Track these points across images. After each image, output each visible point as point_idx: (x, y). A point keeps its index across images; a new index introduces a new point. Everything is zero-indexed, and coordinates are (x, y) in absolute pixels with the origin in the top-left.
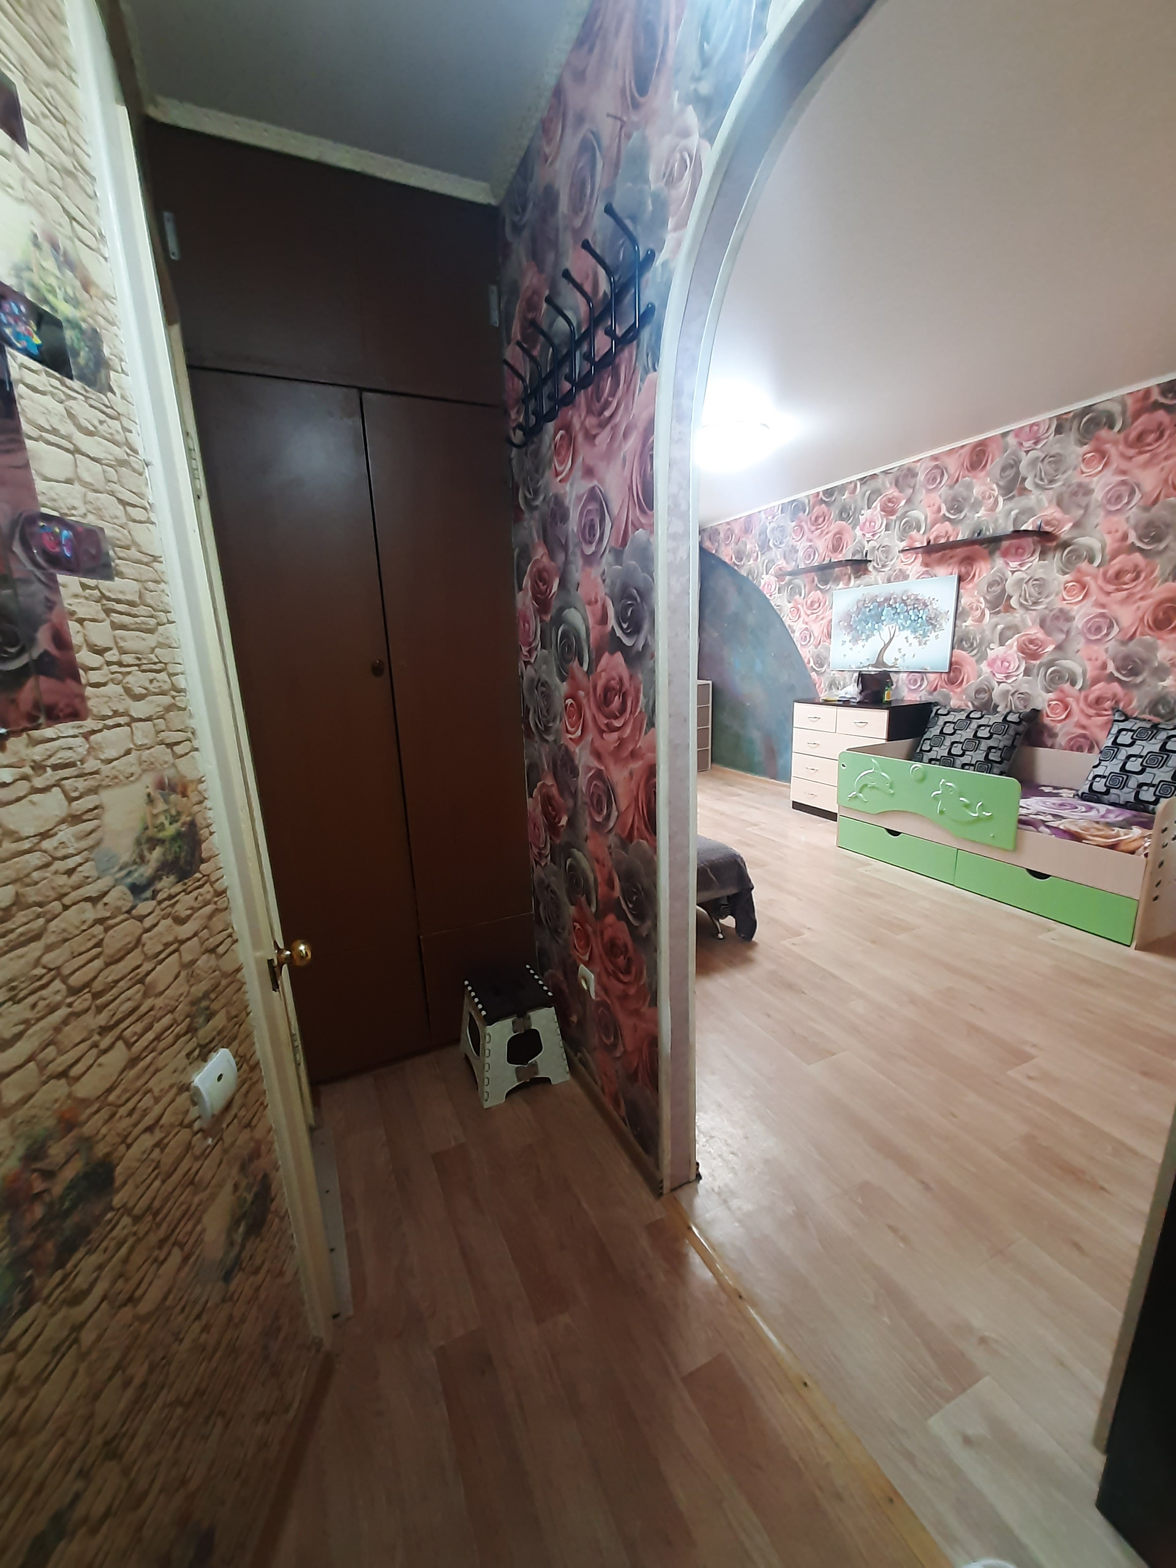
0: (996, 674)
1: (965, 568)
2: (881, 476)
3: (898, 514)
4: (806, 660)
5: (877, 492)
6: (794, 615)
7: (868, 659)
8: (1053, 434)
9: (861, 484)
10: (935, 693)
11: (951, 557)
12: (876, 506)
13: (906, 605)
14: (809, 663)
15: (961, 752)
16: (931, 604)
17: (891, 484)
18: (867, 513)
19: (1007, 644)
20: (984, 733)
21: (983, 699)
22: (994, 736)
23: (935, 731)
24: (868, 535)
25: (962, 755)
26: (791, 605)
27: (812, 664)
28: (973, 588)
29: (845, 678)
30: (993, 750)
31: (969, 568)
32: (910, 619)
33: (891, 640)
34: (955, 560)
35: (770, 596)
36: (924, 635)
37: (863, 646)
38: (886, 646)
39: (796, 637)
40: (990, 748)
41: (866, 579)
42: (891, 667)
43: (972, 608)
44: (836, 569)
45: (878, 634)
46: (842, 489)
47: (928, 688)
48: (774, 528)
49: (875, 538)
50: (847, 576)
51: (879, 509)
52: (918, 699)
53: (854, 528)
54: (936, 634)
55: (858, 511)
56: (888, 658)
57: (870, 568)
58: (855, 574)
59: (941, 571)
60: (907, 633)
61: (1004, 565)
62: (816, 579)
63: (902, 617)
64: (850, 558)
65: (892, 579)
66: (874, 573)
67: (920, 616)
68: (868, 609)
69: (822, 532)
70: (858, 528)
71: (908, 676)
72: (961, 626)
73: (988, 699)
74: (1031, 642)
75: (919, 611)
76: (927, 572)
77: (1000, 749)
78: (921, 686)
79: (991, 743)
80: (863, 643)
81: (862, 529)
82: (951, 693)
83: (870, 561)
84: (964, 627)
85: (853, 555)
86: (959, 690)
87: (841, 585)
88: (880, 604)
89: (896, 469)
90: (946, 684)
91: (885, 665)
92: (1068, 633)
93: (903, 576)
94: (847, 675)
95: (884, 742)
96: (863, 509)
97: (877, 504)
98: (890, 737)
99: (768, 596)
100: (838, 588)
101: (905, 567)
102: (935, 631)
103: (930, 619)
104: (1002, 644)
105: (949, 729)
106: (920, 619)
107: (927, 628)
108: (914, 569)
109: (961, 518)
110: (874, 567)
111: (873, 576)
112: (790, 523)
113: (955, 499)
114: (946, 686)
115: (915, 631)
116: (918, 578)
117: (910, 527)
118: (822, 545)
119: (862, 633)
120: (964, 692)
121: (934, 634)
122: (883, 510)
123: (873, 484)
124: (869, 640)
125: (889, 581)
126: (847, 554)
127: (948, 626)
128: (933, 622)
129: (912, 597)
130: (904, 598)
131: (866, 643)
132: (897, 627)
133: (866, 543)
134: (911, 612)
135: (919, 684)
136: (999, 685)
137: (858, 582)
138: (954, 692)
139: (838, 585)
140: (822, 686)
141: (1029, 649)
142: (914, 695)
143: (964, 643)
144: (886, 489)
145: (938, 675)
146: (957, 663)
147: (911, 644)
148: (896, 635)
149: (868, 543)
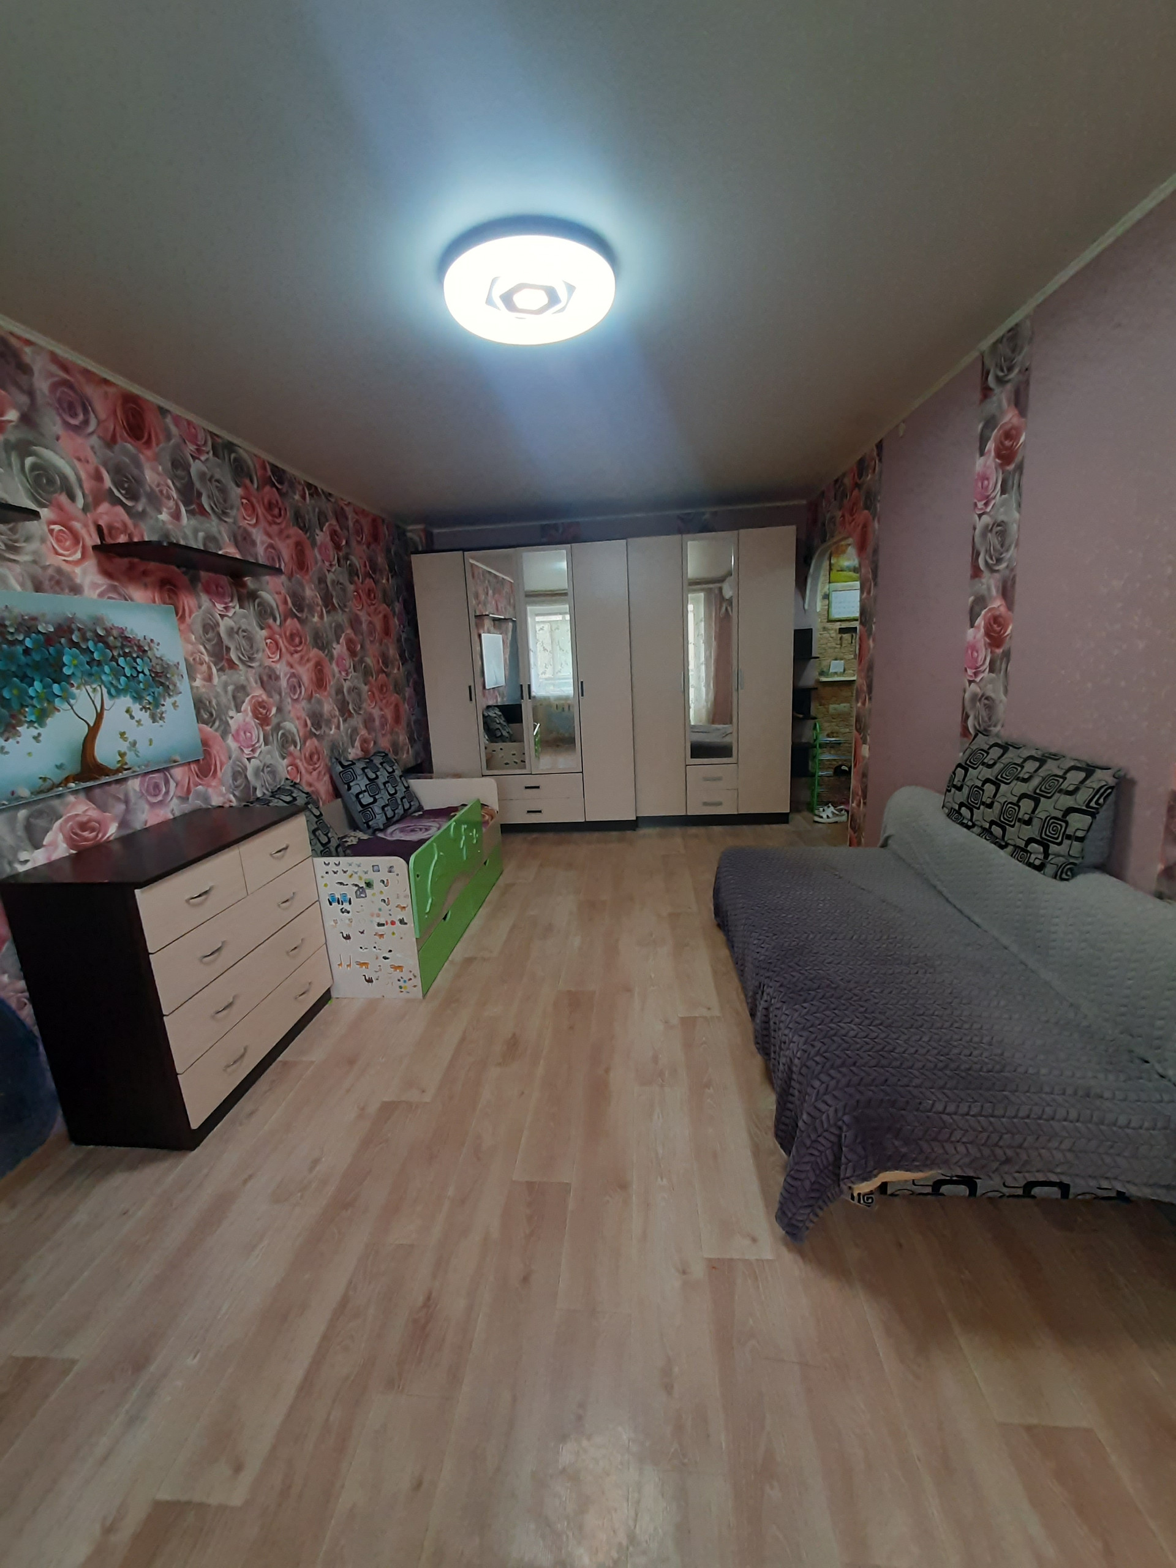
0: (244, 749)
1: (170, 597)
7: (59, 767)
10: (189, 798)
11: (145, 573)
13: (107, 646)
16: (150, 649)
19: (242, 710)
21: (241, 785)
28: (187, 630)
31: (174, 598)
32: (124, 674)
33: (99, 716)
36: (157, 704)
37: (37, 738)
42: (118, 771)
47: (177, 793)
54: (172, 700)
56: (107, 755)
59: (138, 593)
60: (126, 701)
61: (210, 602)
67: (139, 669)
71: (143, 781)
73: (245, 784)
74: (259, 704)
75: (134, 660)
76: (114, 589)
78: (167, 793)
90: (199, 778)
91: (101, 771)
92: (280, 693)
102: (170, 696)
103: (156, 673)
104: (238, 710)
106: (141, 675)
107: (157, 690)
108: (89, 576)
109: (140, 508)
114: (201, 782)
115: (138, 698)
116: (101, 596)
120: (221, 783)
127: (186, 686)
128: (162, 680)
129: (116, 633)
130: (100, 632)
131: (40, 730)
132: (105, 690)
136: (250, 762)
141: (261, 714)
142: (161, 812)
145: (186, 767)
146: (204, 743)
147: (139, 722)
148: (106, 707)
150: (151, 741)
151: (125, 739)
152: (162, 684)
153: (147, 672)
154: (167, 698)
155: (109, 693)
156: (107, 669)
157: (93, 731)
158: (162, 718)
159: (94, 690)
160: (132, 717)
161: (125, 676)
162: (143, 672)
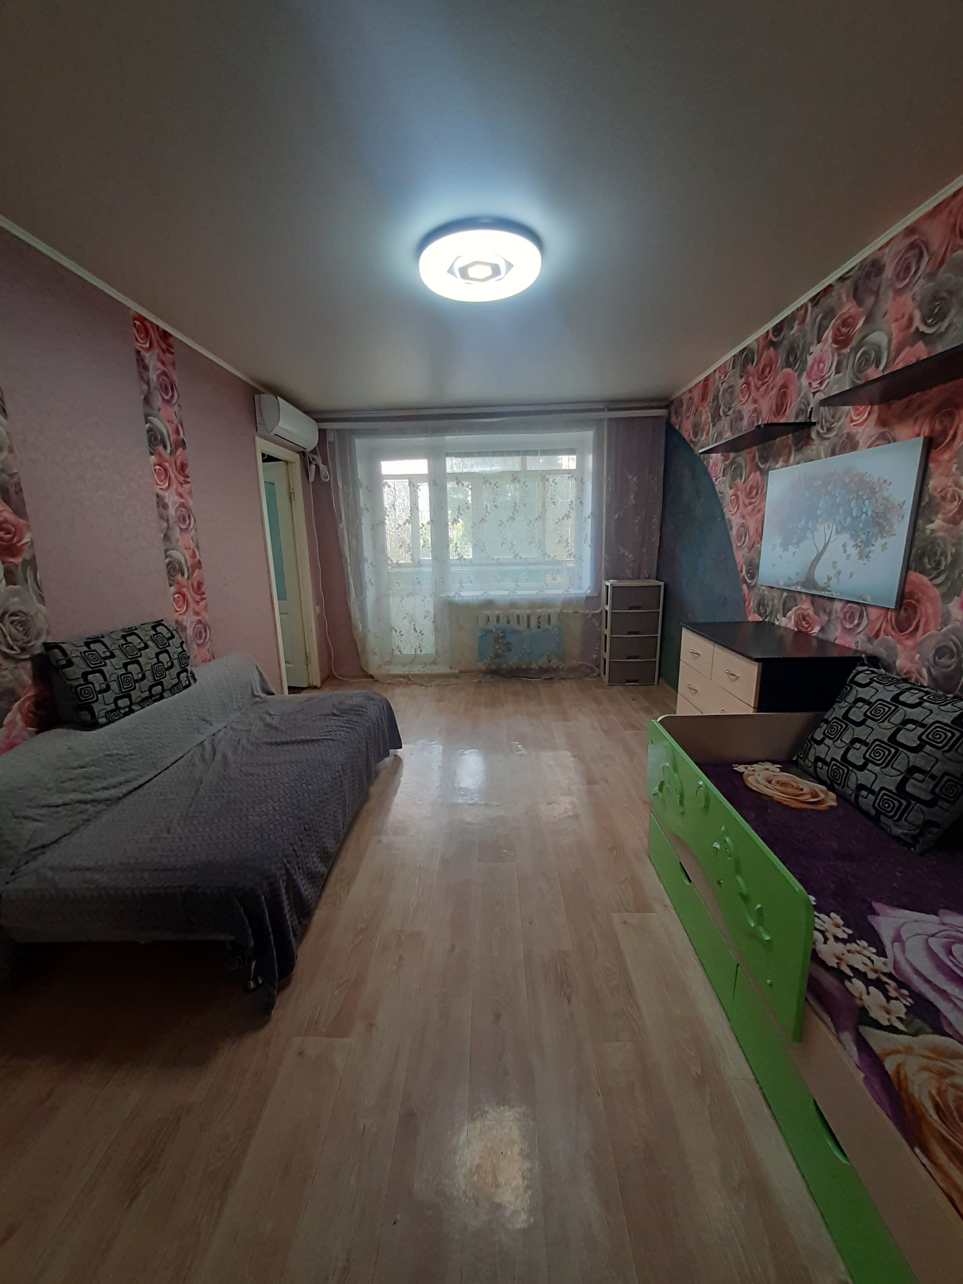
1: (941, 422)
2: (837, 286)
3: (854, 343)
4: (739, 568)
5: (830, 314)
6: (734, 505)
7: (798, 574)
9: (812, 307)
10: (876, 642)
11: (921, 405)
12: (828, 335)
14: (741, 571)
16: (881, 489)
17: (848, 296)
18: (816, 349)
21: (949, 666)
24: (815, 385)
26: (732, 491)
27: (744, 573)
28: (950, 461)
29: (774, 597)
31: (946, 422)
33: (825, 546)
34: (924, 411)
35: (716, 480)
36: (868, 543)
37: (794, 552)
39: (734, 533)
41: (808, 451)
43: (944, 498)
44: (777, 439)
45: (811, 536)
46: (788, 321)
47: (867, 631)
48: (725, 390)
49: (822, 388)
50: (787, 451)
51: (830, 340)
52: (853, 646)
53: (799, 376)
54: (883, 541)
55: (806, 351)
56: (821, 575)
57: (814, 435)
58: (796, 444)
59: (903, 431)
60: (846, 537)
62: (757, 455)
64: (792, 421)
65: (837, 450)
66: (817, 441)
67: (865, 510)
68: (802, 498)
69: (768, 386)
70: (805, 374)
71: (843, 608)
72: (924, 530)
73: (955, 670)
75: (864, 501)
76: (882, 436)
78: (858, 625)
80: (794, 548)
81: (809, 376)
82: (898, 646)
83: (814, 424)
84: (928, 532)
85: (797, 416)
86: (910, 643)
87: (780, 463)
89: (857, 268)
90: (893, 628)
91: (815, 586)
93: (850, 444)
94: (776, 594)
96: (811, 344)
99: (714, 479)
100: (777, 466)
101: (854, 430)
102: (882, 537)
103: (878, 514)
106: (864, 516)
107: (872, 531)
108: (867, 430)
109: (943, 329)
110: (818, 433)
111: (817, 446)
112: (739, 380)
113: (935, 297)
114: (893, 633)
115: (854, 536)
116: (870, 446)
117: (867, 360)
118: (766, 405)
119: (794, 535)
120: (916, 648)
121: (880, 542)
122: (835, 341)
123: (826, 302)
124: (801, 544)
125: (833, 453)
126: (790, 417)
127: (902, 528)
128: (881, 521)
129: (857, 478)
130: (847, 480)
131: (797, 549)
132: (835, 527)
133: (811, 395)
134: (853, 503)
135: (856, 622)
137: (799, 457)
138: (901, 644)
139: (778, 463)
140: (752, 604)
142: (848, 639)
143: (926, 560)
144: (841, 305)
145: (883, 612)
146: (912, 595)
147: (848, 556)
148: (832, 540)
149: (814, 396)
150: (851, 575)
151: (835, 568)
152: (879, 524)
153: (870, 513)
154: (879, 539)
155: (837, 530)
156: (841, 510)
157: (819, 555)
158: (867, 557)
159: (829, 526)
160: (845, 551)
161: (852, 516)
162: (866, 513)
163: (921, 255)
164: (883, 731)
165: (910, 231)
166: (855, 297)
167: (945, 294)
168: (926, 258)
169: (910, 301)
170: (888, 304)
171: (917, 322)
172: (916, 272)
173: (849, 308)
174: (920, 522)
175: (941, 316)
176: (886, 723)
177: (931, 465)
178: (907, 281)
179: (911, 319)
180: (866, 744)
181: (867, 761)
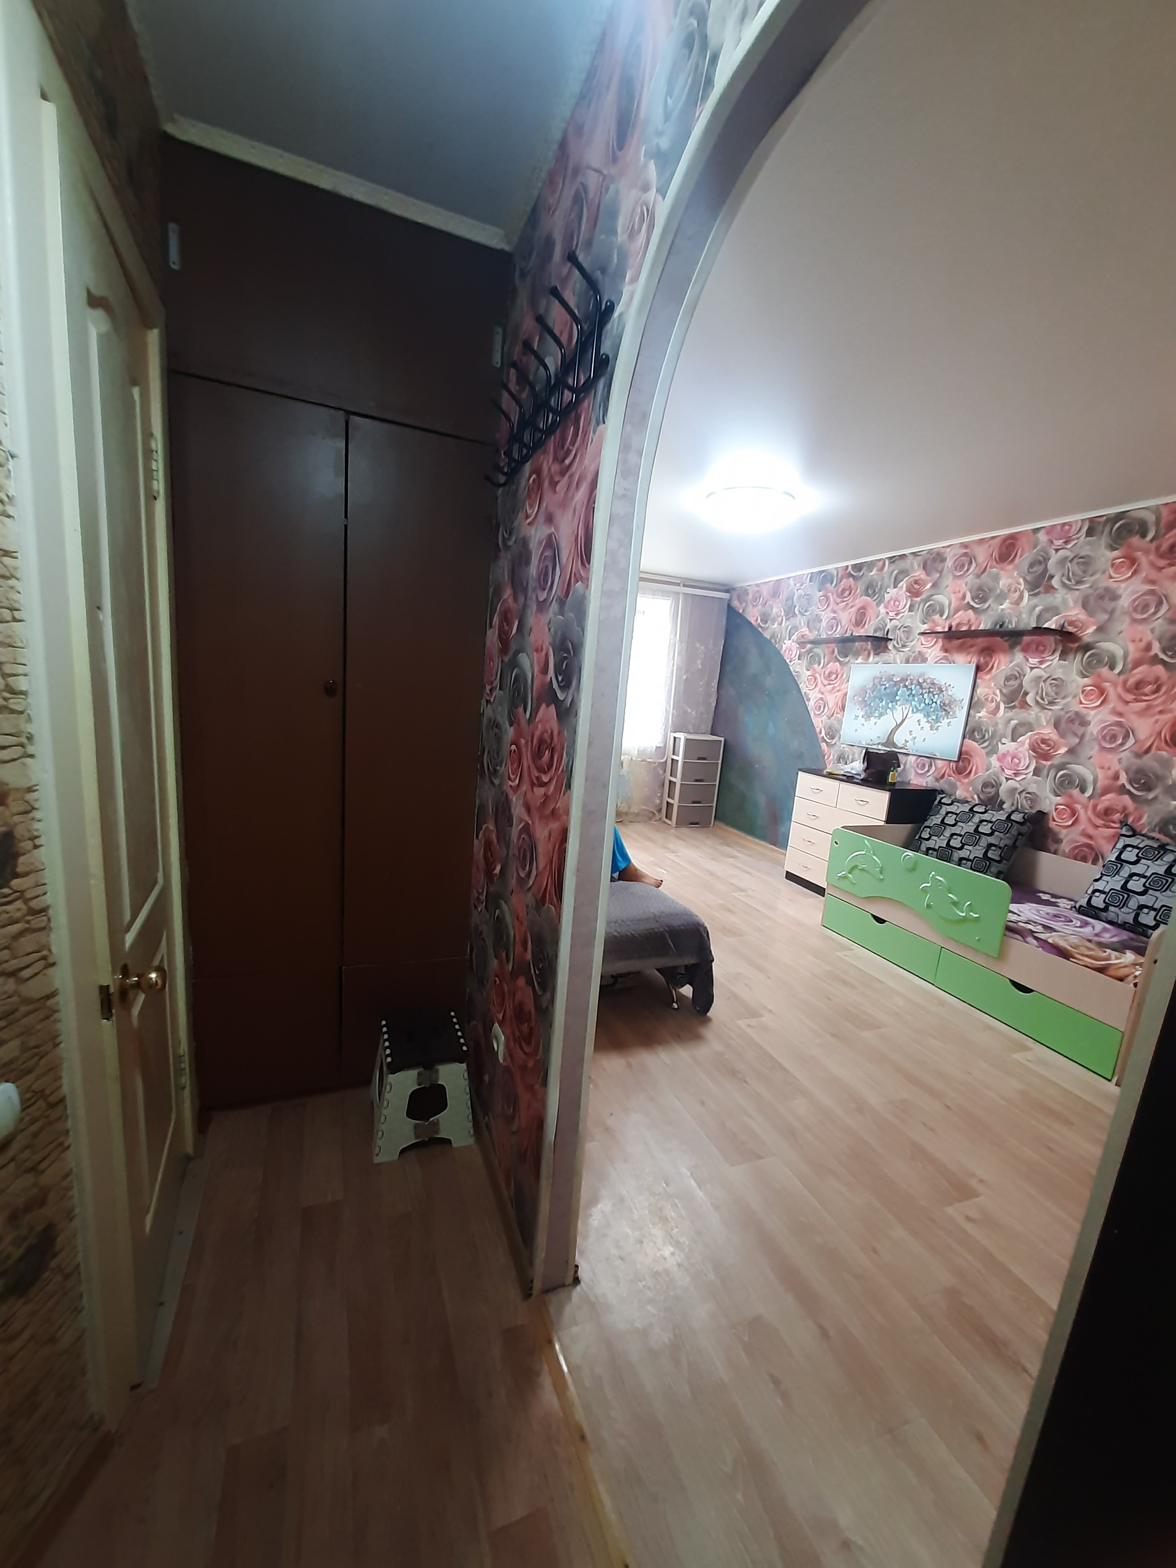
0: (1005, 770)
1: (984, 658)
2: (911, 557)
3: (924, 596)
4: (818, 730)
5: (904, 573)
6: (811, 683)
7: (879, 737)
8: (1084, 536)
9: (889, 563)
10: (942, 781)
11: (971, 646)
12: (903, 585)
13: (922, 688)
14: (821, 733)
15: (959, 845)
16: (946, 689)
17: (919, 566)
18: (892, 592)
19: (1018, 740)
20: (985, 829)
21: (990, 793)
22: (996, 833)
23: (936, 820)
24: (891, 614)
25: (961, 849)
26: (809, 673)
27: (823, 734)
28: (990, 680)
29: (854, 752)
30: (993, 848)
31: (988, 659)
32: (924, 703)
33: (903, 721)
34: (973, 649)
35: (790, 662)
36: (937, 720)
37: (875, 724)
38: (898, 726)
39: (811, 704)
40: (990, 845)
41: (885, 656)
42: (901, 748)
43: (987, 700)
44: (857, 643)
45: (891, 712)
46: (871, 565)
47: (935, 774)
48: (801, 595)
49: (898, 618)
50: (866, 652)
51: (904, 589)
52: (925, 785)
53: (878, 605)
54: (949, 720)
55: (883, 589)
56: (899, 739)
57: (890, 647)
58: (875, 650)
59: (960, 658)
60: (920, 716)
61: (1024, 659)
62: (836, 650)
63: (916, 699)
64: (872, 635)
65: (911, 660)
66: (894, 652)
67: (935, 700)
68: (883, 687)
69: (847, 604)
70: (882, 605)
71: (917, 760)
72: (975, 716)
73: (995, 794)
74: (1044, 741)
75: (934, 695)
76: (945, 658)
77: (1000, 848)
78: (928, 771)
79: (991, 840)
80: (875, 721)
81: (886, 607)
82: (958, 783)
83: (891, 640)
84: (977, 718)
85: (875, 631)
86: (966, 781)
87: (860, 660)
88: (896, 683)
89: (925, 552)
90: (954, 772)
91: (895, 745)
92: (1082, 737)
93: (921, 658)
94: (856, 750)
95: (882, 823)
96: (889, 587)
97: (903, 584)
98: (889, 821)
99: (788, 661)
100: (857, 662)
101: (925, 650)
102: (948, 718)
103: (944, 704)
104: (1014, 740)
105: (950, 820)
106: (934, 704)
107: (940, 714)
108: (934, 653)
109: (985, 608)
110: (894, 646)
111: (892, 654)
112: (817, 592)
113: (980, 589)
114: (954, 775)
115: (927, 715)
116: (936, 663)
117: (933, 611)
118: (846, 617)
119: (875, 710)
120: (971, 783)
121: (946, 721)
122: (908, 590)
123: (902, 564)
124: (882, 718)
125: (907, 662)
126: (868, 630)
127: (962, 714)
128: (947, 708)
129: (928, 681)
130: (921, 681)
131: (878, 721)
132: (911, 709)
133: (889, 621)
134: (926, 696)
135: (926, 769)
136: (1007, 781)
137: (877, 659)
138: (960, 781)
139: (857, 660)
140: (831, 757)
141: (1042, 749)
142: (921, 780)
143: (976, 733)
144: (914, 571)
145: (946, 762)
146: (967, 753)
147: (922, 728)
149: (890, 622)
150: (924, 740)
151: (911, 735)
152: (945, 710)
153: (938, 703)
154: (945, 719)
158: (937, 729)
160: (919, 725)
162: (936, 703)
163: (971, 563)
164: (970, 827)
165: (965, 546)
166: (924, 568)
167: (986, 589)
168: (974, 565)
169: (964, 585)
170: (948, 581)
171: (968, 598)
172: (968, 570)
173: (919, 574)
174: (971, 711)
175: (983, 600)
176: (970, 823)
177: (978, 680)
178: (961, 573)
179: (964, 597)
180: (961, 835)
181: (963, 845)
